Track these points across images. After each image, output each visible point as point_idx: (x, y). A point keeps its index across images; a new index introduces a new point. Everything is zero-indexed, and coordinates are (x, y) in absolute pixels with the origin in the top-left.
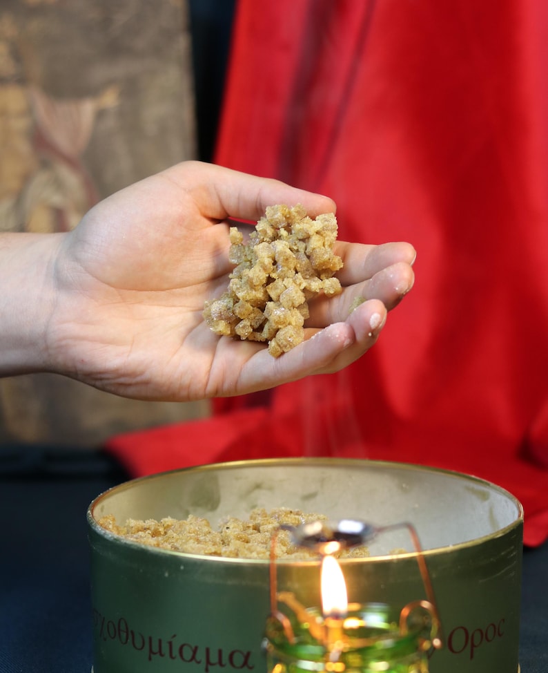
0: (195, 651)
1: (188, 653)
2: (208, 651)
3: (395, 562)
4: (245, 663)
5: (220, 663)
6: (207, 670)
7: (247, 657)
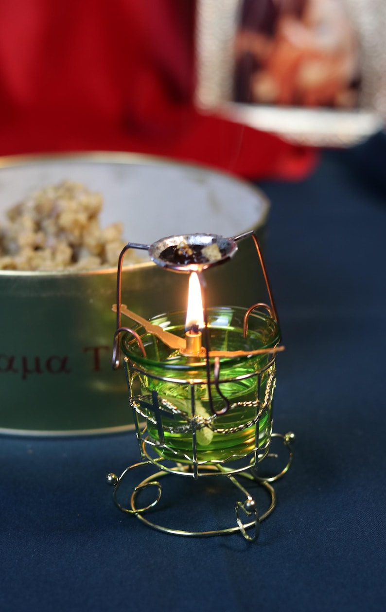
0: (11, 360)
1: (4, 364)
2: (24, 360)
4: (63, 367)
5: (38, 369)
6: (24, 377)
7: (64, 362)
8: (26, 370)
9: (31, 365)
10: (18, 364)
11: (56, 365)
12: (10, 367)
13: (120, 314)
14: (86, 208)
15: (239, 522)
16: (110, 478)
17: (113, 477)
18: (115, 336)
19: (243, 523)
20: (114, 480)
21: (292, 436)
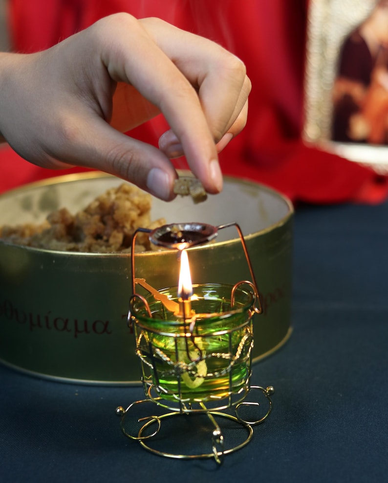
0: (66, 322)
1: (60, 324)
2: (76, 322)
3: (212, 248)
4: (105, 330)
5: (86, 330)
6: (76, 336)
7: (106, 325)
8: (77, 330)
9: (81, 327)
10: (71, 325)
11: (100, 327)
12: (65, 327)
13: (134, 284)
14: (138, 207)
15: (215, 450)
16: (118, 411)
17: (121, 409)
18: (130, 300)
19: (218, 451)
20: (120, 411)
21: (272, 389)
